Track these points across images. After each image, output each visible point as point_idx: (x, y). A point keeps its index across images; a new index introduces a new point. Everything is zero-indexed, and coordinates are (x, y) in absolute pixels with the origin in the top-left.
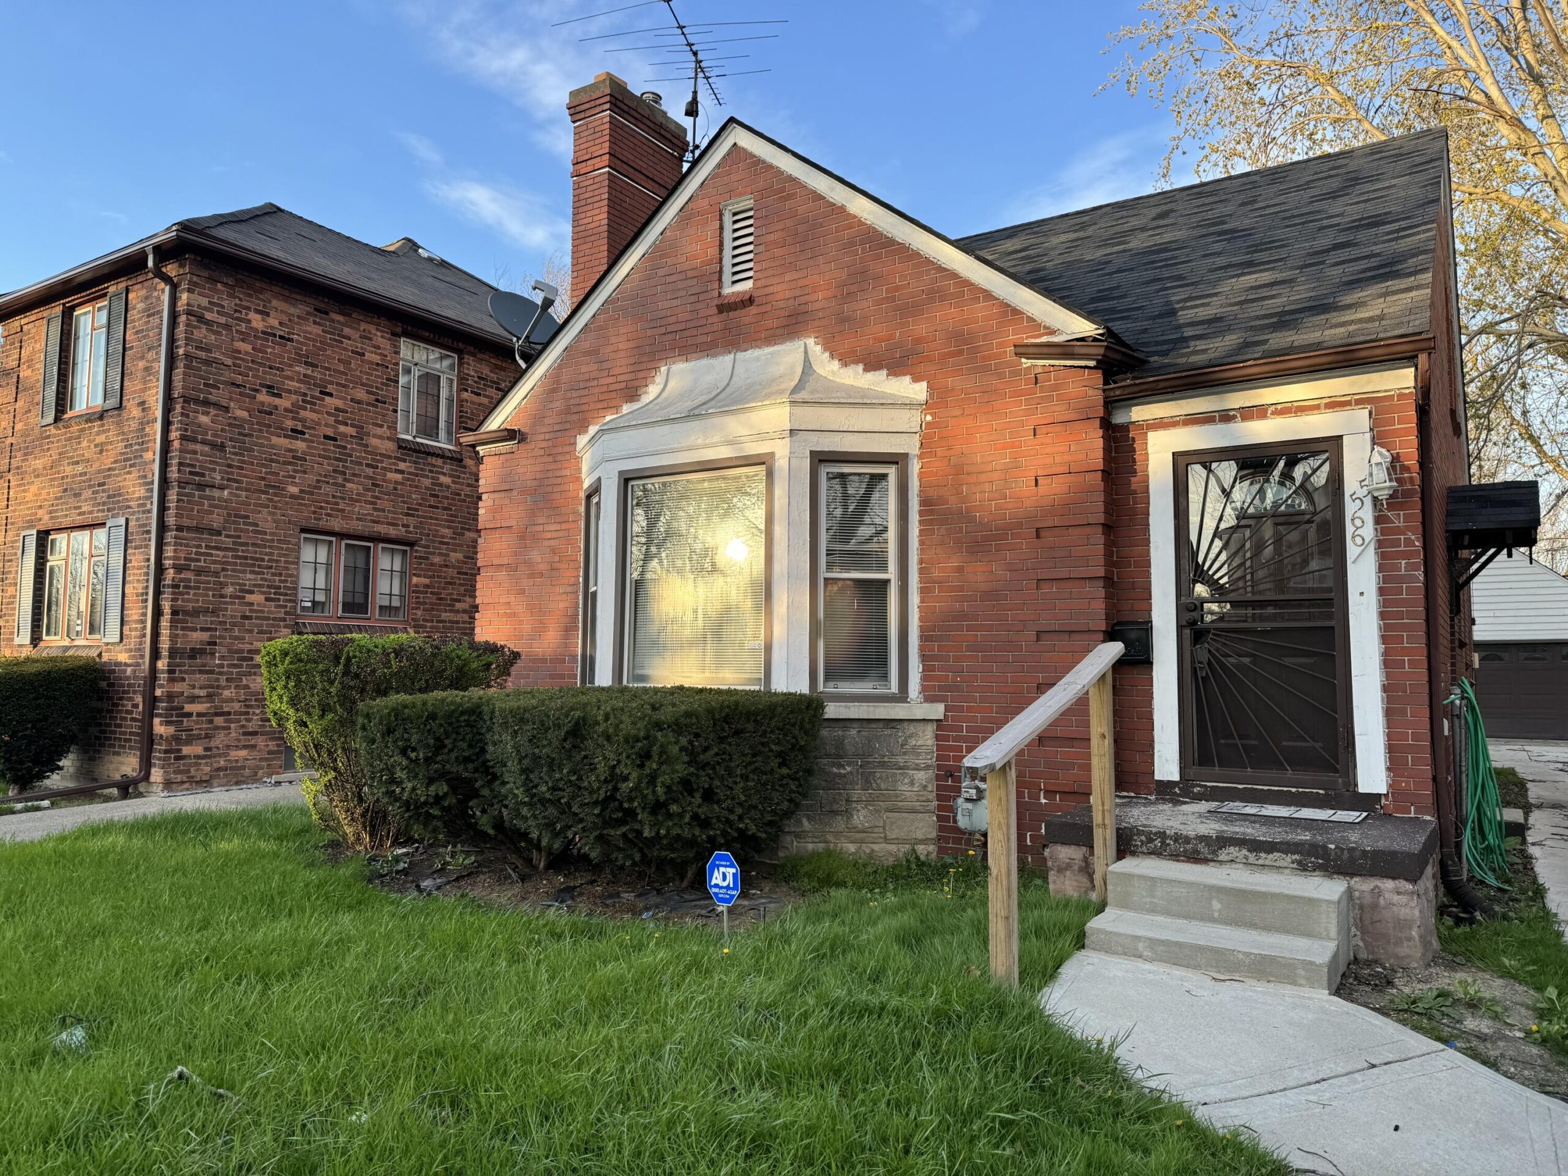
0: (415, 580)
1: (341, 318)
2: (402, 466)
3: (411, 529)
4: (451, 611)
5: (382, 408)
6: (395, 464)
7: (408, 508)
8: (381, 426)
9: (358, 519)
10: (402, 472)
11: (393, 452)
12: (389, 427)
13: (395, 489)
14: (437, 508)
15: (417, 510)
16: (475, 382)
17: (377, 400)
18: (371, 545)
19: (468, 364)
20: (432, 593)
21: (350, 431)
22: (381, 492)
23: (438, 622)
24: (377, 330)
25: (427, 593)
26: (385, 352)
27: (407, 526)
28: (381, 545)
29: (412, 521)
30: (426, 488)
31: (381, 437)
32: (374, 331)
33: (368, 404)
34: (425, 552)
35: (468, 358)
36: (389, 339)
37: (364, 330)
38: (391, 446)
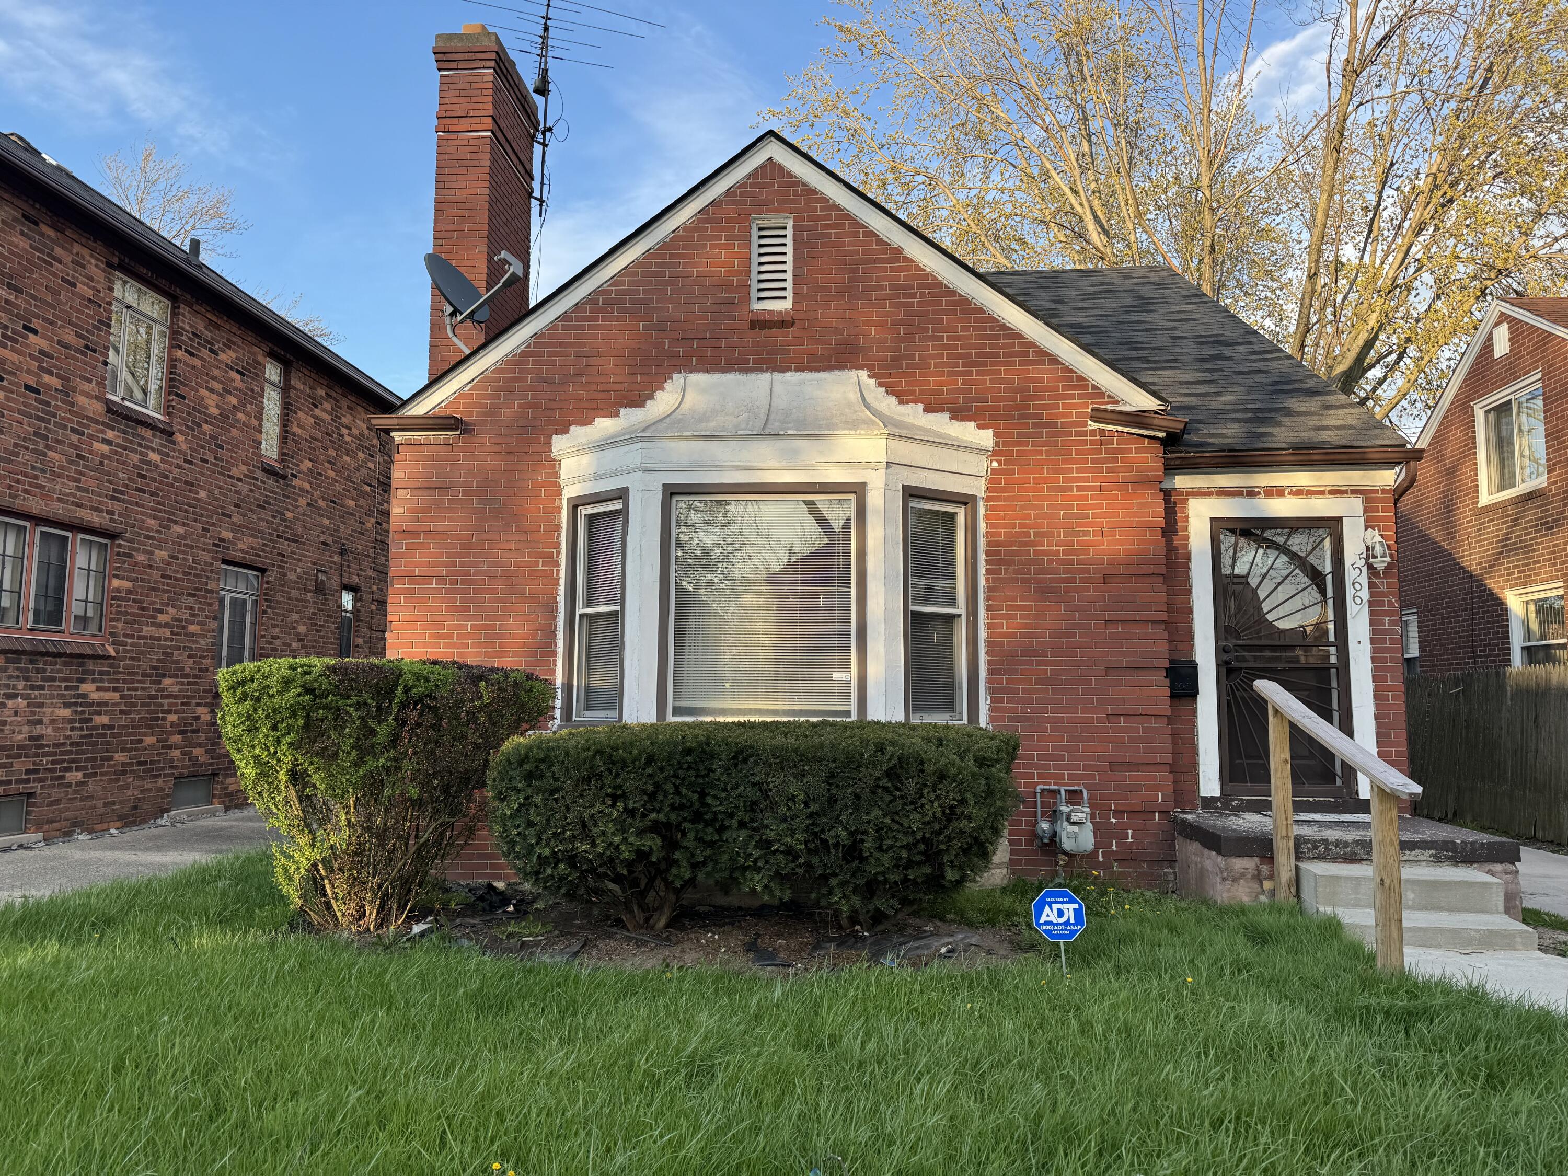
0: (116, 583)
1: (51, 233)
2: (110, 435)
3: (116, 517)
4: (153, 624)
5: (92, 358)
6: (103, 432)
7: (115, 490)
8: (90, 381)
9: (60, 500)
10: (108, 442)
11: (101, 415)
12: (98, 383)
13: (101, 463)
14: (144, 492)
15: (123, 493)
16: (190, 338)
17: (87, 347)
18: (69, 534)
19: (183, 315)
20: (134, 601)
21: (55, 382)
22: (85, 467)
23: (140, 637)
24: (92, 256)
25: (129, 599)
26: (99, 287)
27: (112, 513)
28: (80, 536)
29: (117, 506)
30: (135, 466)
31: (88, 395)
32: (88, 258)
33: (77, 350)
34: (130, 548)
35: (184, 309)
36: (104, 271)
37: (77, 254)
38: (99, 407)
